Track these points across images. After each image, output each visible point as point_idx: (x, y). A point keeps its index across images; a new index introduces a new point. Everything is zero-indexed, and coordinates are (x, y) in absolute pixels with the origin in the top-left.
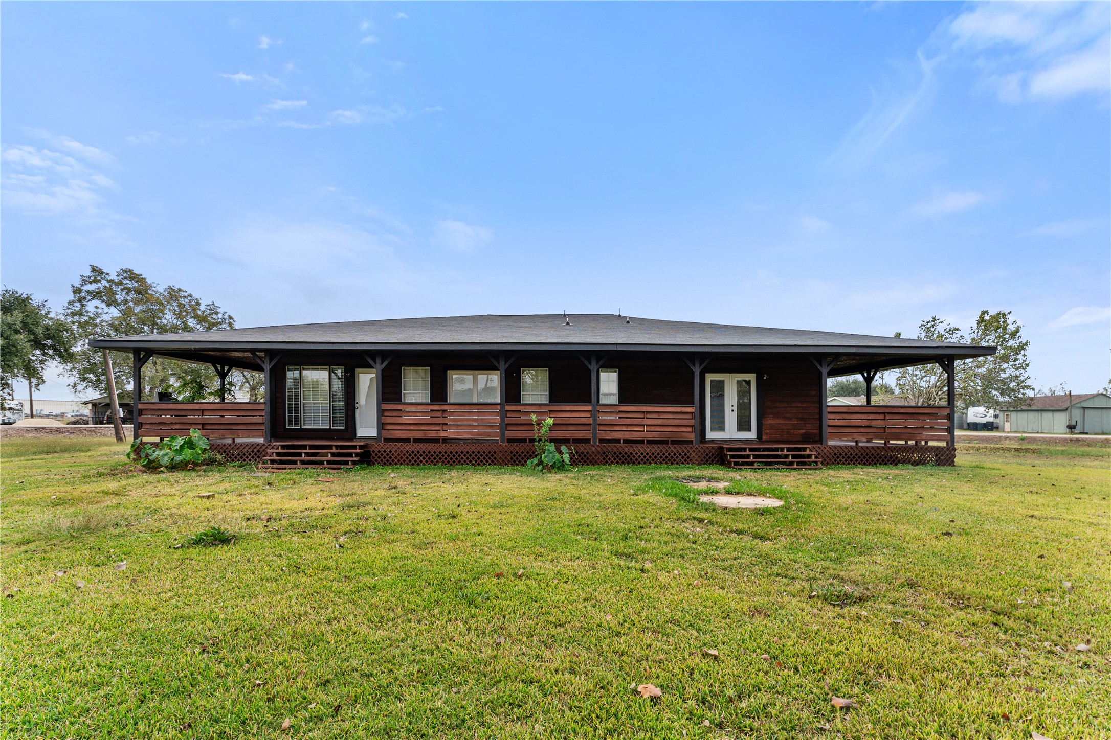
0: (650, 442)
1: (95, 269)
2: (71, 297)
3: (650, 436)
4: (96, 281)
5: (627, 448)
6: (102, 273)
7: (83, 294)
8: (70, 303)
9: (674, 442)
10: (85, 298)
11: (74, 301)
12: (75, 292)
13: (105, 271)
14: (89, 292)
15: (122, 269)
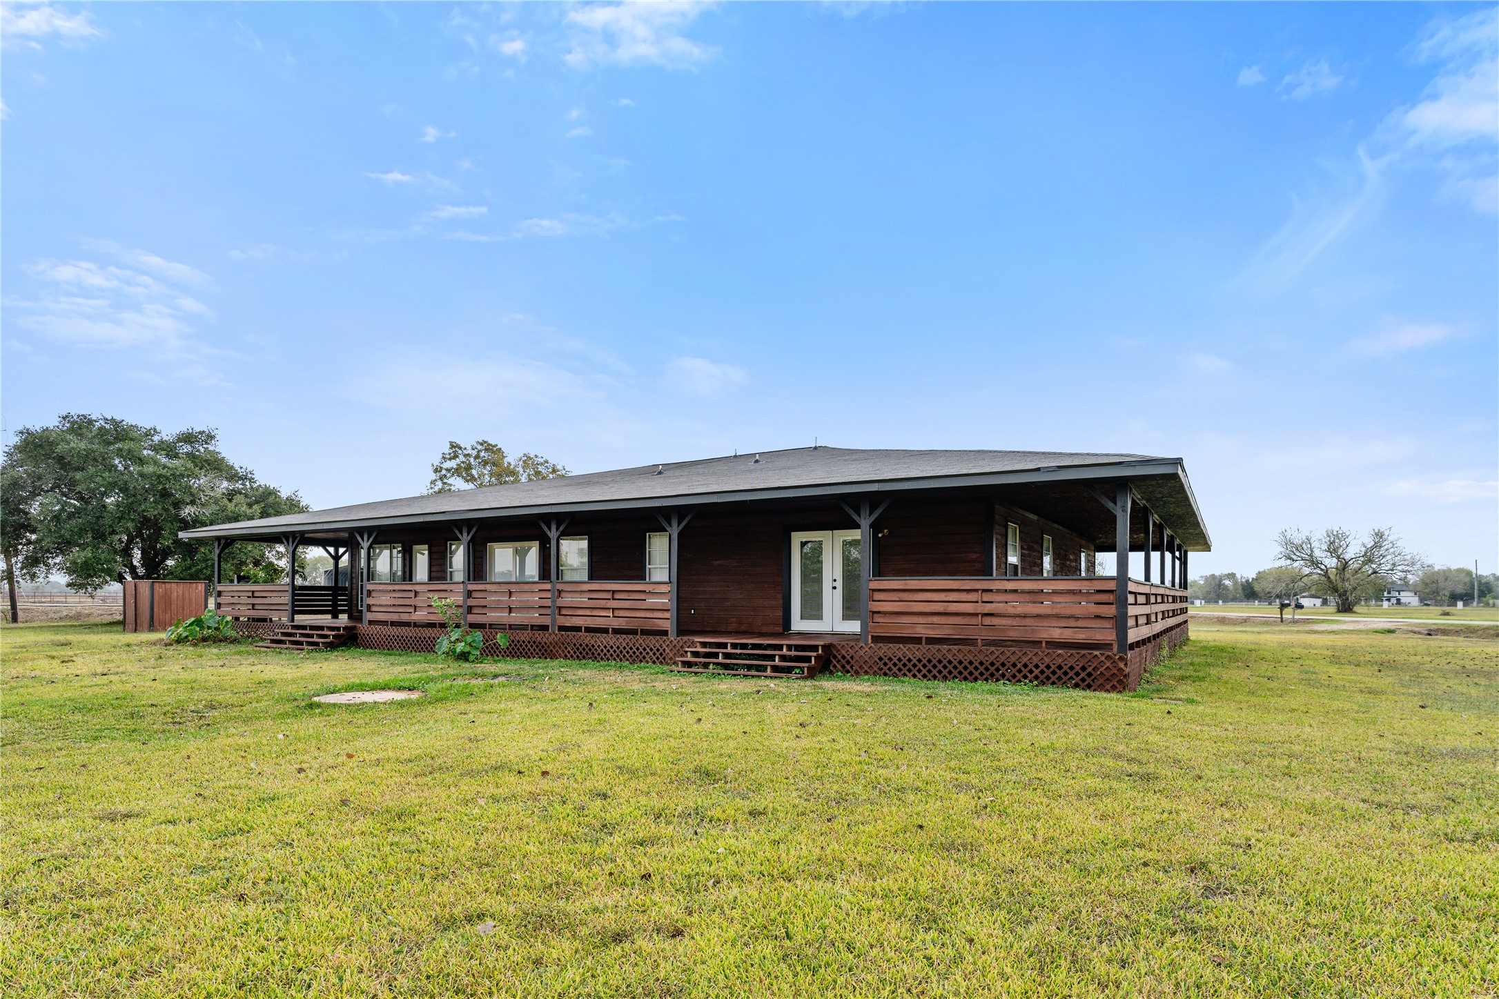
0: (617, 631)
1: (453, 446)
2: (433, 476)
3: (616, 623)
4: (456, 457)
5: (588, 639)
6: (460, 448)
7: (444, 472)
8: (433, 482)
9: (645, 632)
10: (445, 476)
11: (435, 480)
12: (436, 471)
13: (463, 446)
14: (448, 470)
15: (478, 442)
